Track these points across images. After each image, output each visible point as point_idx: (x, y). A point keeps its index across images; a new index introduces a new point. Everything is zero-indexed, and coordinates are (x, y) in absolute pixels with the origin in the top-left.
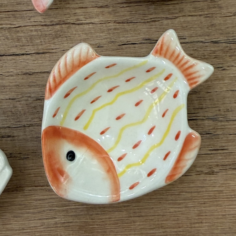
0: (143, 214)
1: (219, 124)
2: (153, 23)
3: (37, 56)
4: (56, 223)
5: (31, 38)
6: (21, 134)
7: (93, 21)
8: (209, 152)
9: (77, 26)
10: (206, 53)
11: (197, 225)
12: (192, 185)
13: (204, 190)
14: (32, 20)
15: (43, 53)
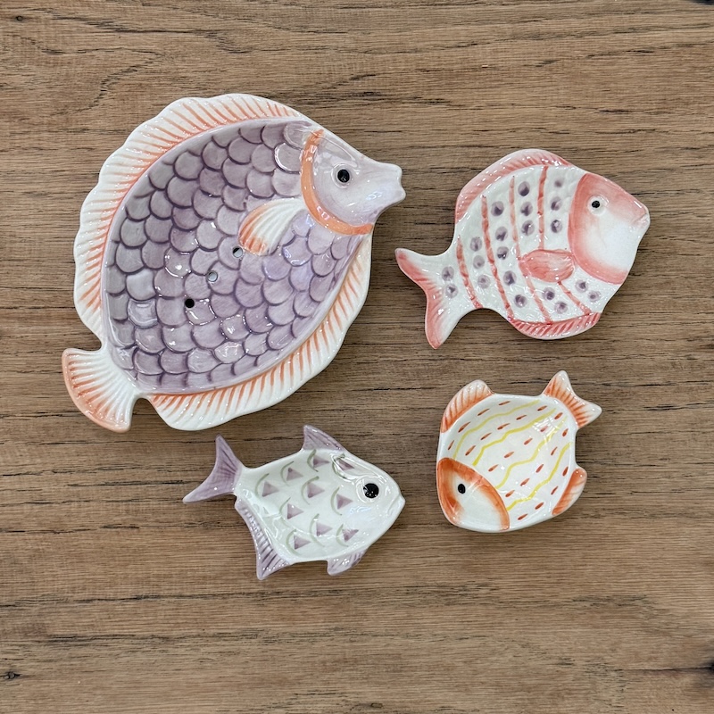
0: (527, 555)
1: (608, 468)
2: (544, 362)
3: (423, 391)
4: (439, 562)
5: (418, 372)
6: (405, 470)
7: (482, 357)
8: (597, 496)
9: (466, 363)
10: (597, 395)
11: (581, 567)
12: (577, 528)
13: (589, 533)
14: (419, 354)
15: (430, 388)
